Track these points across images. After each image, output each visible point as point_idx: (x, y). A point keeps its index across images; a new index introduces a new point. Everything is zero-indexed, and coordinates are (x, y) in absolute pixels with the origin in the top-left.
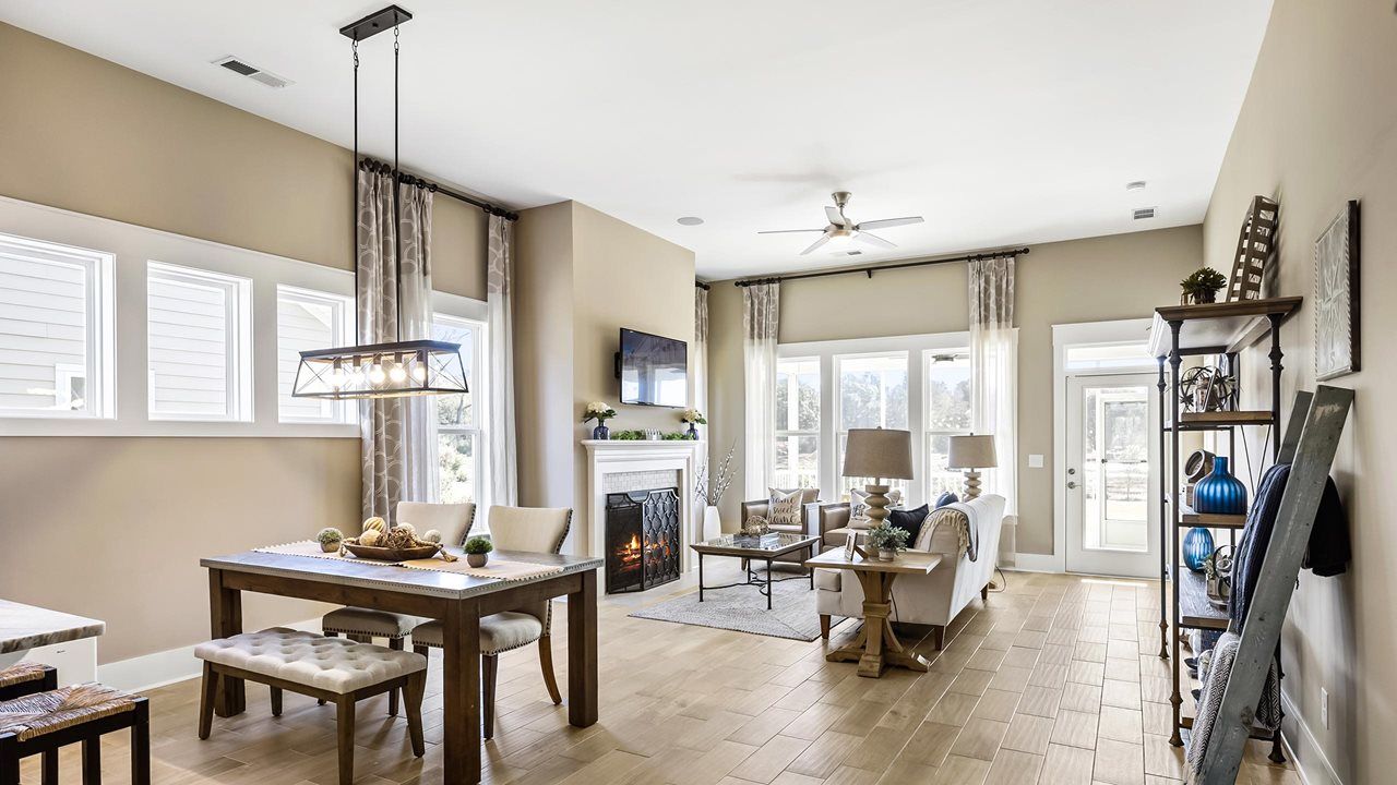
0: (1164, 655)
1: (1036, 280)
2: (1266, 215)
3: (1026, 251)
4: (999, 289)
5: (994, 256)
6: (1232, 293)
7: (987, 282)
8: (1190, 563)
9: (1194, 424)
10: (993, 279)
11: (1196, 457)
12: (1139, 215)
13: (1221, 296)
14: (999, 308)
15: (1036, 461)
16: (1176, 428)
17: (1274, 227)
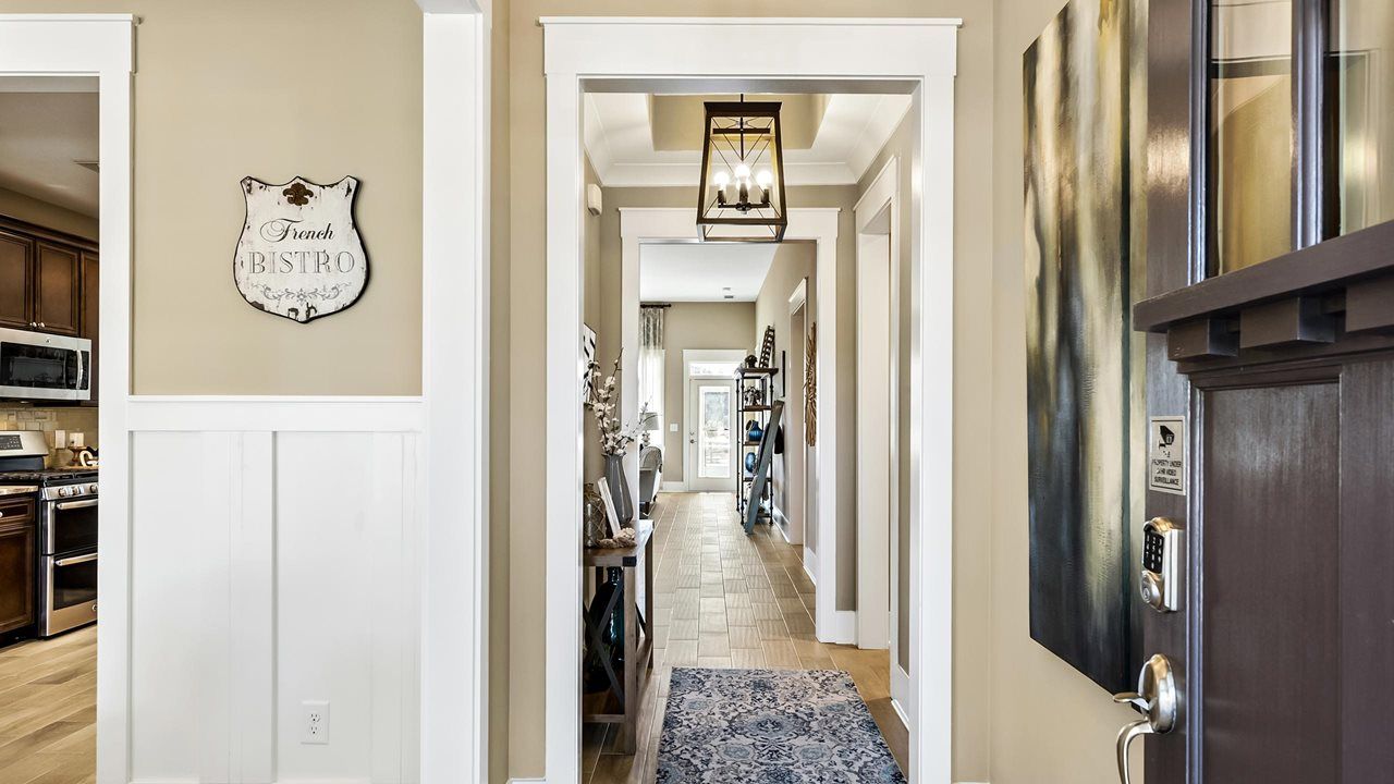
0: (738, 510)
1: (674, 325)
2: (771, 333)
3: (670, 306)
4: (655, 325)
5: (652, 306)
6: (761, 363)
7: (648, 321)
8: (747, 468)
9: (748, 409)
10: (651, 320)
11: (750, 422)
12: (726, 297)
13: (757, 365)
14: (655, 337)
15: (674, 428)
16: (743, 411)
17: (773, 338)
